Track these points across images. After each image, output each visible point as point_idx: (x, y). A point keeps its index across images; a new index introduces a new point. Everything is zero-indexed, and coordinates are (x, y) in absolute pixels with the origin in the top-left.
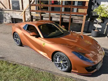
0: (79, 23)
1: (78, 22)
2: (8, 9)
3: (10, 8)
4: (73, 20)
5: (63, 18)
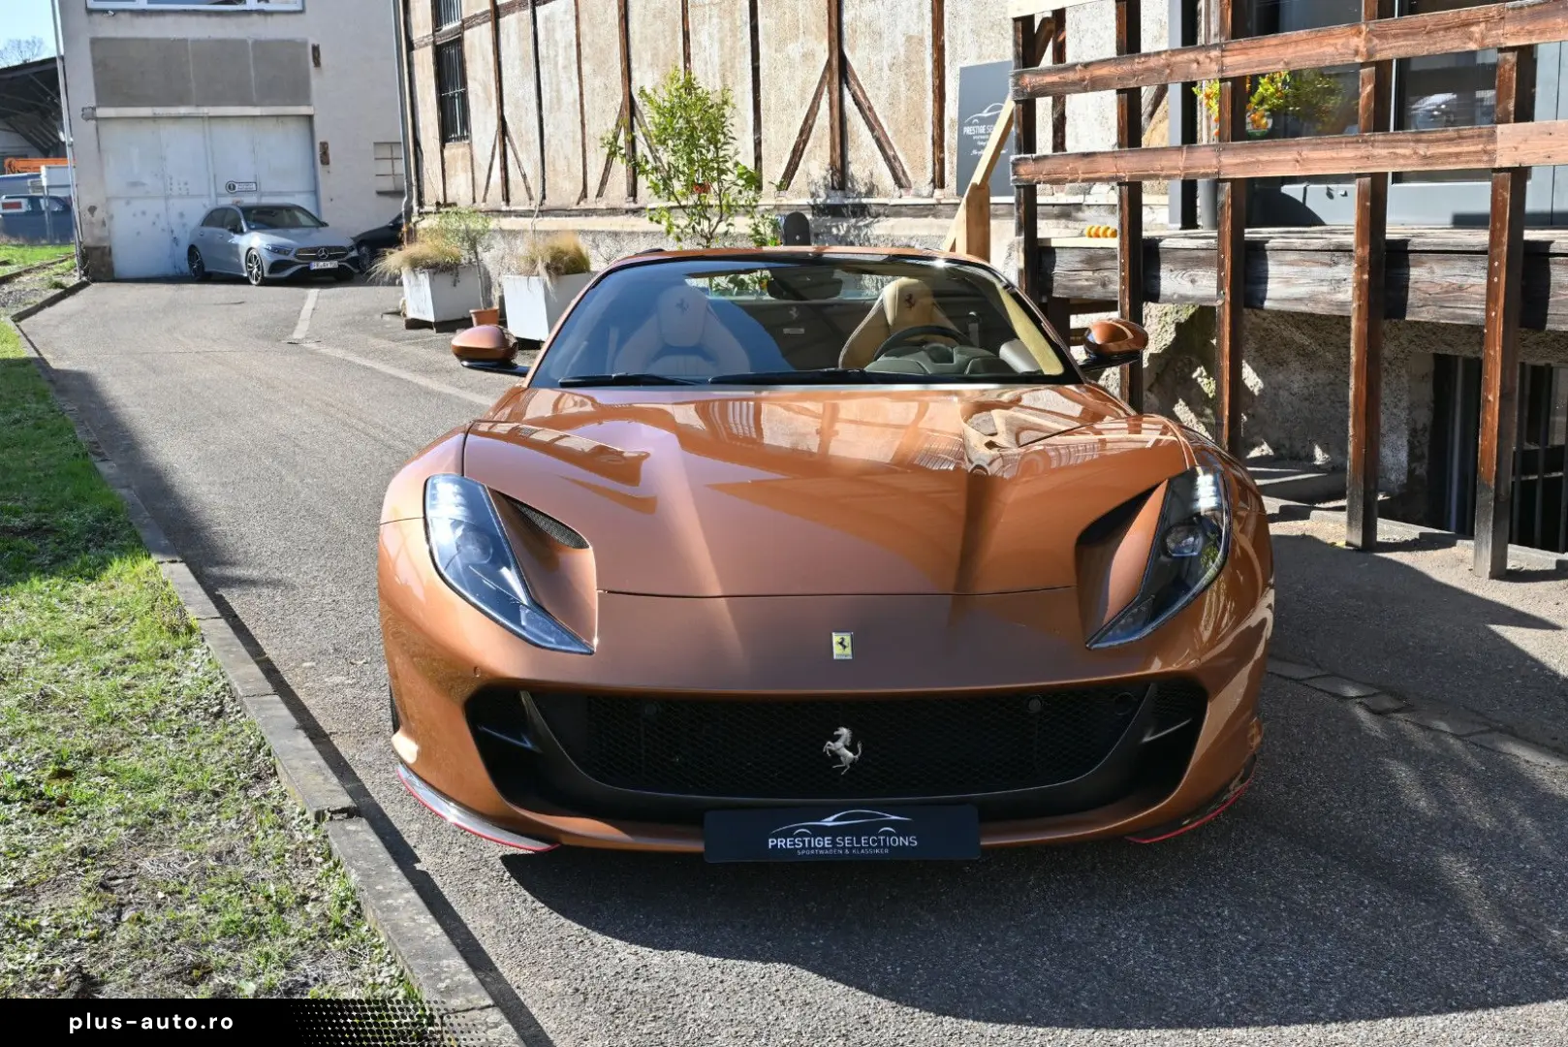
2: (923, 187)
3: (939, 182)
5: (1411, 256)
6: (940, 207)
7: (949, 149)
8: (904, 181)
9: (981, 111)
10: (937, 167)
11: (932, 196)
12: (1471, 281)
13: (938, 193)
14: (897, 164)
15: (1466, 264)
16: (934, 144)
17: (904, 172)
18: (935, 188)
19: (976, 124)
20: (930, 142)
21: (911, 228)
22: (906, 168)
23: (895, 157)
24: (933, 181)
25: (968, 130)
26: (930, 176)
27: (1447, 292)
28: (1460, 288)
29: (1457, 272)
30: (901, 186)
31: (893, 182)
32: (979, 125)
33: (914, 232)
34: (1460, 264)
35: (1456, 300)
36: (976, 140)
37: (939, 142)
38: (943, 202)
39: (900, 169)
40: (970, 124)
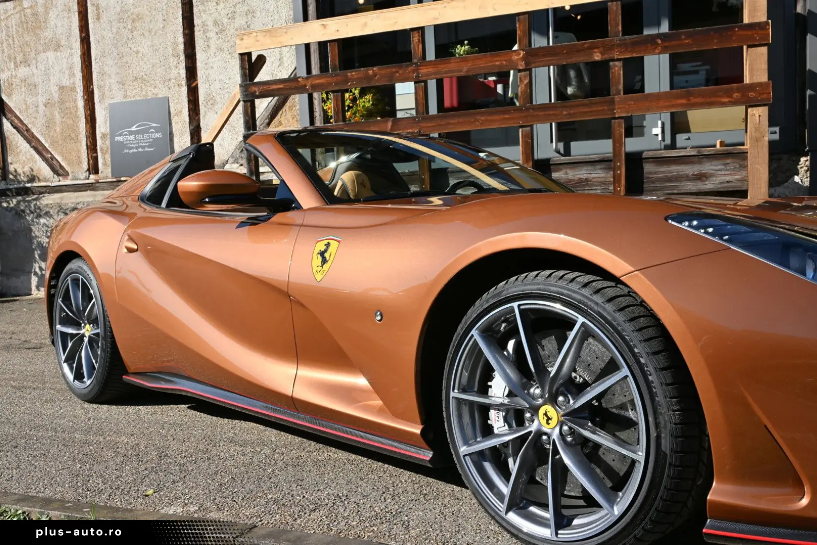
0: (708, 185)
1: (701, 177)
2: (79, 173)
3: (94, 168)
4: (648, 168)
5: (552, 167)
6: (97, 185)
7: (102, 149)
8: (61, 171)
9: (130, 128)
10: (91, 161)
11: (88, 179)
12: (593, 176)
13: (92, 176)
14: (55, 162)
15: (589, 168)
16: (87, 148)
17: (61, 166)
18: (90, 174)
19: (126, 135)
20: (85, 147)
21: (77, 197)
22: (63, 164)
23: (53, 158)
24: (89, 170)
25: (117, 139)
26: (85, 166)
27: (577, 183)
28: (586, 180)
29: (584, 172)
30: (58, 175)
31: (52, 173)
32: (129, 135)
33: (79, 200)
34: (586, 168)
35: (584, 186)
36: (127, 144)
37: (92, 147)
38: (100, 181)
39: (57, 165)
40: (121, 135)
